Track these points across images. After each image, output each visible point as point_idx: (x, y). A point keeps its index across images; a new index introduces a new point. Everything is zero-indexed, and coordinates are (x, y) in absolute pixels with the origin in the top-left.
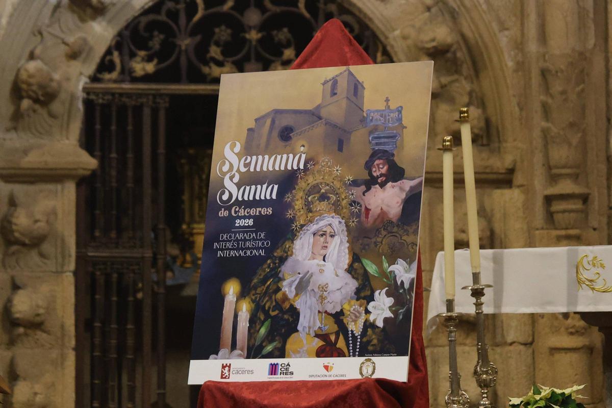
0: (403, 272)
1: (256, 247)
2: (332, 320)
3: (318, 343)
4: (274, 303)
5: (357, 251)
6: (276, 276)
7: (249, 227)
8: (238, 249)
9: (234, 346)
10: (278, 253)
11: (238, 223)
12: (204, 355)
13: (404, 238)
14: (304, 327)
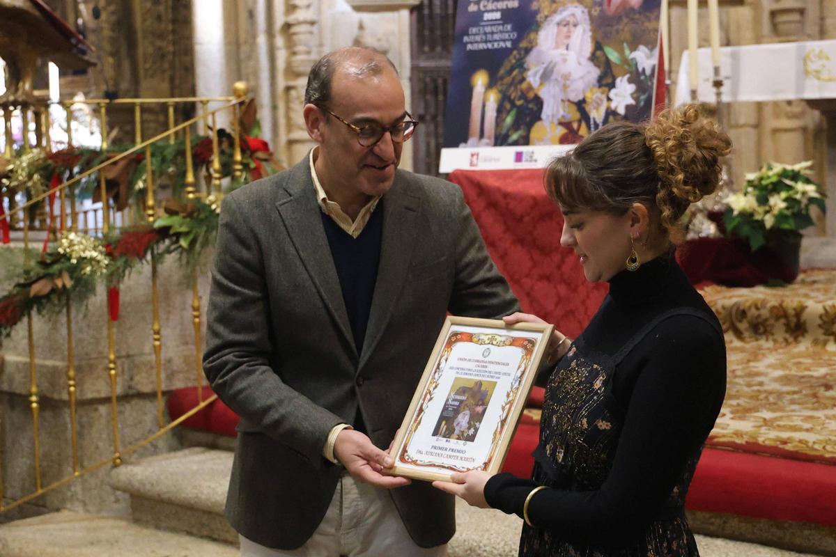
0: (644, 59)
1: (502, 38)
2: (574, 108)
3: (562, 131)
4: (519, 93)
5: (599, 39)
6: (521, 66)
7: (496, 20)
8: (486, 42)
9: (482, 135)
10: (523, 44)
11: (487, 16)
12: (454, 143)
13: (647, 24)
14: (548, 116)
